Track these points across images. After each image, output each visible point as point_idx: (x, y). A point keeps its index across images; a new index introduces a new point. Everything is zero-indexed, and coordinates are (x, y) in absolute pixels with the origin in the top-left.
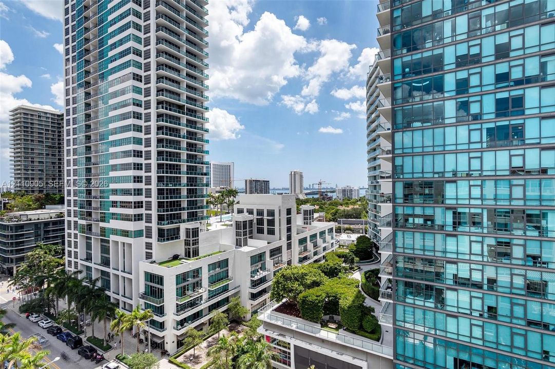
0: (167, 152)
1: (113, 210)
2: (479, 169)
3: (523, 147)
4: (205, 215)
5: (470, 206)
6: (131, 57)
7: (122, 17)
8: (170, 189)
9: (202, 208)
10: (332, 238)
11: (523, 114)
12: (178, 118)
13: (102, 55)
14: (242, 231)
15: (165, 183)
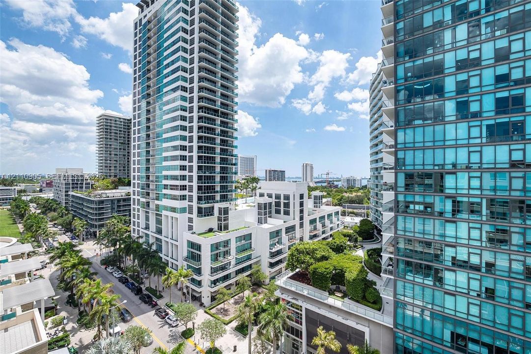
0: (205, 147)
1: (165, 191)
2: (479, 162)
3: (524, 142)
4: (234, 197)
5: (469, 196)
6: (180, 73)
7: (174, 43)
8: (207, 176)
9: (231, 192)
10: (338, 220)
11: (524, 111)
12: (214, 120)
13: (159, 73)
14: (263, 211)
15: (203, 171)
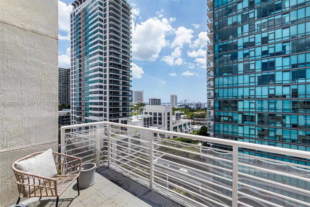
0: (113, 86)
1: (90, 111)
2: (254, 95)
3: (275, 85)
4: (130, 114)
5: (249, 112)
6: (98, 44)
7: (95, 27)
8: (115, 103)
9: (129, 111)
10: (190, 127)
11: (275, 69)
12: (119, 71)
13: (86, 44)
14: (147, 122)
15: (113, 100)
